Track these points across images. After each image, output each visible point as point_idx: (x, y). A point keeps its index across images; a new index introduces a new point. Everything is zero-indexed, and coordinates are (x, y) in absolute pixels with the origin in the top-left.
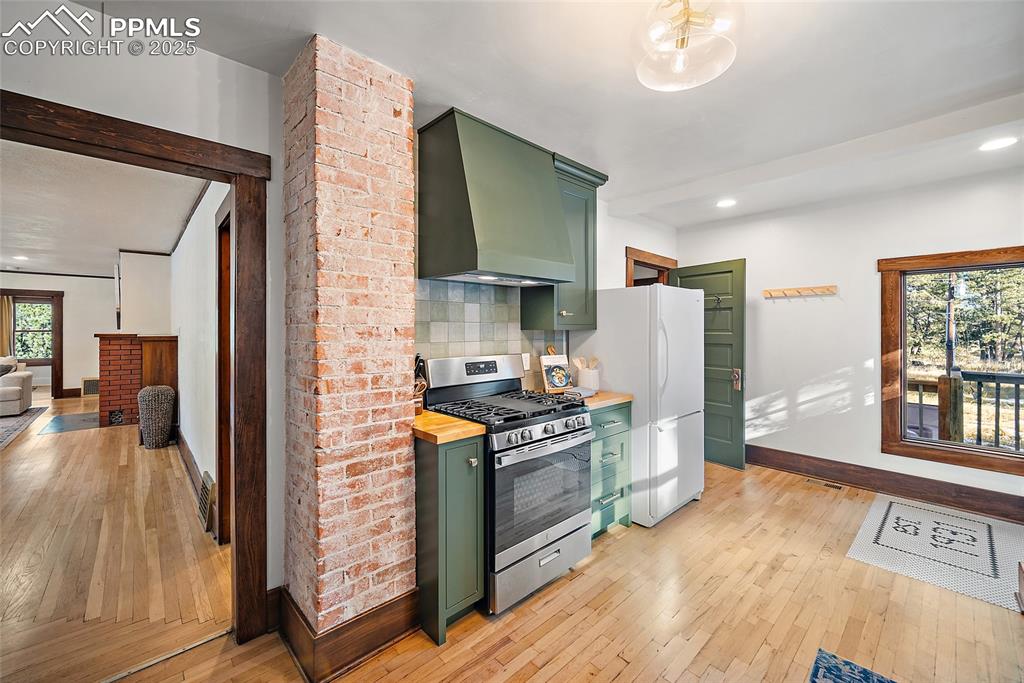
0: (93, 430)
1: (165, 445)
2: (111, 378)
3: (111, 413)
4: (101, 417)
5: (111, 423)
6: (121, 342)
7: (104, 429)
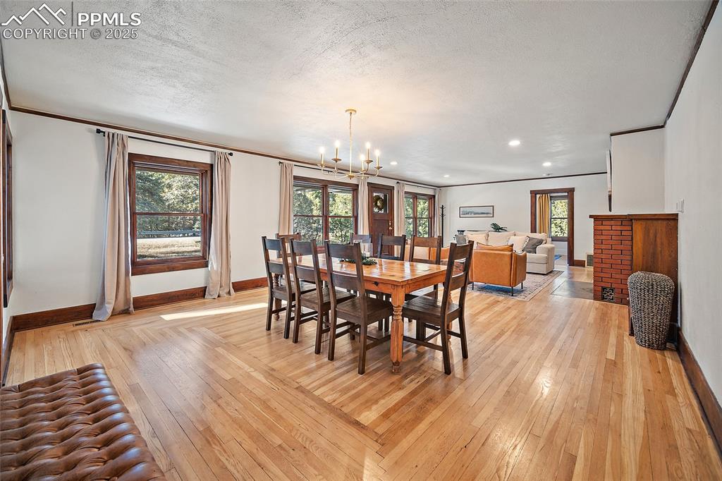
0: (588, 301)
1: (661, 347)
2: (603, 256)
3: (603, 289)
4: (595, 290)
5: (603, 299)
6: (612, 222)
7: (597, 303)
